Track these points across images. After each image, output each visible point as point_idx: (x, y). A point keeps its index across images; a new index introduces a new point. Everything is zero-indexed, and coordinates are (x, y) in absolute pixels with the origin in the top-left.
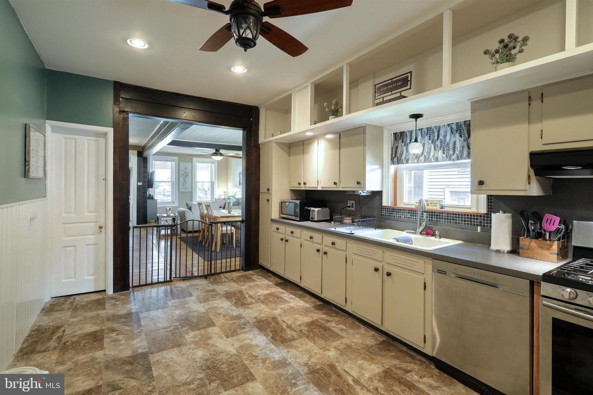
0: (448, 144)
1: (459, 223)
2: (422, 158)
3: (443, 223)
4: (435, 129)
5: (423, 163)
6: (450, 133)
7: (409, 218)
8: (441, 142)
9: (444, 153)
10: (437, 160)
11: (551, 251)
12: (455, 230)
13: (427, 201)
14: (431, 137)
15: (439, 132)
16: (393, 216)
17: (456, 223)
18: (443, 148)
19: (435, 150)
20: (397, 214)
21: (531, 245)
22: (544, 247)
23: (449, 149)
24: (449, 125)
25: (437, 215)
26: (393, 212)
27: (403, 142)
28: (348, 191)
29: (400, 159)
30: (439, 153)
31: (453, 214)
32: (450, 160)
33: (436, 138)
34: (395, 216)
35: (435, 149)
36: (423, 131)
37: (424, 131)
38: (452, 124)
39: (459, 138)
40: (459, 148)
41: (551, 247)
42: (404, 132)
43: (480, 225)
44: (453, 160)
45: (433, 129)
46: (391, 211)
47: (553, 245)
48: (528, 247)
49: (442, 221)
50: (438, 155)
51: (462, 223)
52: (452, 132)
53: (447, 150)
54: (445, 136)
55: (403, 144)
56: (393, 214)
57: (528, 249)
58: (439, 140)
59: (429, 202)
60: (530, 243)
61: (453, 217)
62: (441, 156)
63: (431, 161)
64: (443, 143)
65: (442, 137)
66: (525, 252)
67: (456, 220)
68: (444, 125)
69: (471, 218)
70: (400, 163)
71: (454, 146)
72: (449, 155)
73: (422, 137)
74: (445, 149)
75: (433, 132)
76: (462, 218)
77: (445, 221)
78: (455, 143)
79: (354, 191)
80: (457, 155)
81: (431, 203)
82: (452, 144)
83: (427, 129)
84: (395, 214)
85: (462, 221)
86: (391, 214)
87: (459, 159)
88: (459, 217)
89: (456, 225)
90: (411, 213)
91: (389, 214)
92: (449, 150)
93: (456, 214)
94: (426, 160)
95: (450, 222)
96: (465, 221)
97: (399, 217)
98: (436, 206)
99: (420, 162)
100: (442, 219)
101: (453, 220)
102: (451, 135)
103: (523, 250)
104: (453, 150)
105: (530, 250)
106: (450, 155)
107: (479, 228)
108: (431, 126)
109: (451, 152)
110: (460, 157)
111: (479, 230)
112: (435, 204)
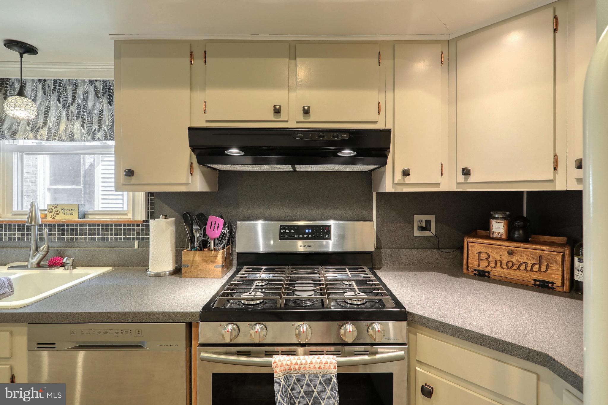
0: (90, 114)
1: (107, 239)
2: (44, 132)
3: (82, 242)
4: (67, 85)
5: (46, 140)
6: (93, 95)
8: (79, 107)
9: (83, 126)
10: (71, 138)
11: (215, 264)
12: (101, 250)
13: (56, 207)
14: (61, 97)
15: (75, 90)
17: (103, 239)
18: (82, 118)
19: (68, 121)
21: (195, 259)
22: (208, 260)
23: (92, 121)
24: (91, 82)
25: (72, 230)
30: (76, 125)
31: (98, 225)
32: (94, 139)
33: (70, 100)
35: (68, 119)
36: (46, 85)
37: (49, 86)
38: (96, 81)
39: (108, 107)
40: (107, 122)
41: (216, 259)
43: (138, 239)
44: (99, 139)
45: (65, 85)
47: (217, 256)
48: (192, 263)
49: (81, 239)
50: (73, 128)
51: (112, 239)
52: (96, 94)
53: (88, 123)
54: (85, 99)
57: (192, 266)
58: (75, 105)
59: (59, 209)
60: (194, 257)
61: (98, 230)
62: (79, 132)
63: (60, 139)
64: (81, 110)
65: (80, 101)
66: (188, 270)
67: (103, 234)
68: (84, 80)
71: (100, 117)
72: (92, 132)
73: (45, 94)
74: (86, 121)
75: (66, 90)
76: (111, 230)
77: (85, 239)
78: (101, 113)
80: (105, 132)
81: (63, 210)
82: (98, 115)
83: (54, 83)
85: (111, 234)
87: (108, 138)
88: (107, 230)
89: (104, 243)
92: (92, 124)
93: (103, 226)
94: (51, 136)
95: (94, 239)
96: (116, 234)
98: (71, 214)
99: (39, 138)
100: (81, 234)
101: (98, 234)
102: (95, 100)
103: (186, 268)
104: (99, 123)
105: (193, 267)
106: (93, 130)
107: (136, 243)
108: (61, 78)
109: (95, 127)
110: (110, 136)
111: (136, 246)
112: (70, 212)
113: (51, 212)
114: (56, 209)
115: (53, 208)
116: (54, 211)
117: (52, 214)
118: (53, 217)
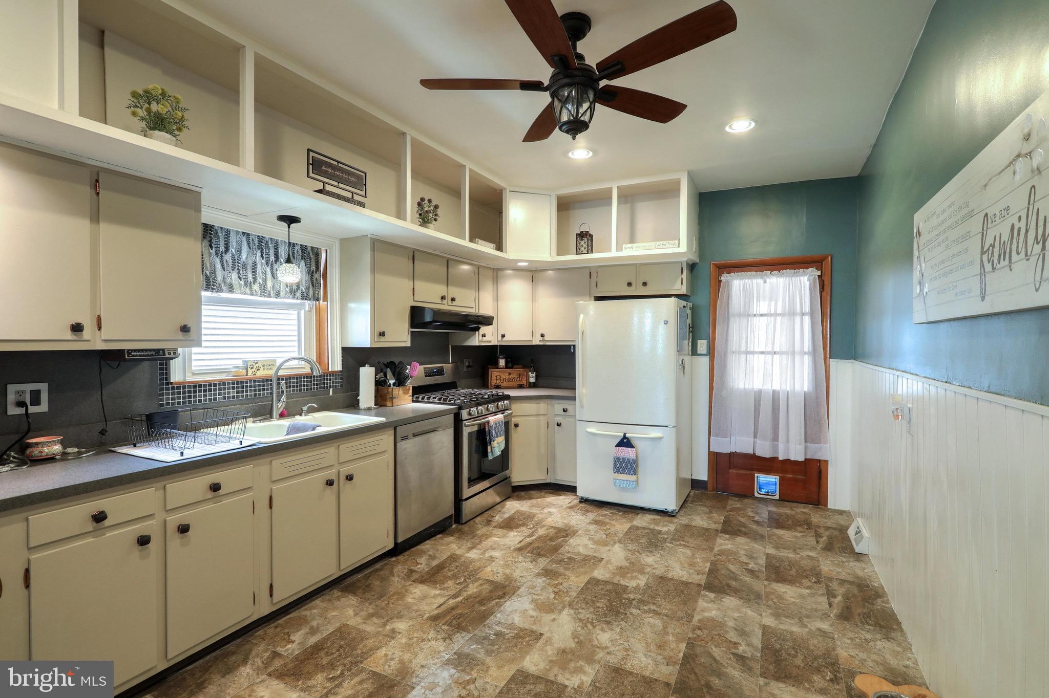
1: (311, 389)
2: (256, 287)
4: (270, 243)
5: (260, 296)
7: (233, 397)
11: (409, 395)
13: (257, 363)
16: (195, 401)
17: (307, 389)
20: (205, 396)
26: (195, 392)
27: (211, 246)
28: (135, 351)
29: (213, 281)
34: (200, 401)
42: (212, 226)
43: (333, 387)
45: (267, 242)
46: (190, 392)
50: (280, 287)
51: (314, 389)
55: (213, 252)
56: (195, 397)
59: (260, 364)
61: (304, 382)
62: (284, 290)
63: (269, 296)
67: (307, 385)
69: (324, 380)
70: (213, 289)
73: (250, 248)
77: (293, 391)
79: (159, 350)
81: (263, 366)
84: (200, 396)
85: (314, 385)
86: (190, 397)
89: (307, 393)
90: (238, 388)
91: (184, 398)
97: (210, 400)
98: (271, 369)
99: (254, 294)
106: (293, 289)
107: (331, 390)
108: (264, 236)
109: (294, 286)
110: (306, 295)
111: (331, 394)
112: (270, 367)
113: (252, 368)
114: (257, 365)
115: (254, 364)
116: (255, 367)
117: (253, 370)
118: (254, 373)
